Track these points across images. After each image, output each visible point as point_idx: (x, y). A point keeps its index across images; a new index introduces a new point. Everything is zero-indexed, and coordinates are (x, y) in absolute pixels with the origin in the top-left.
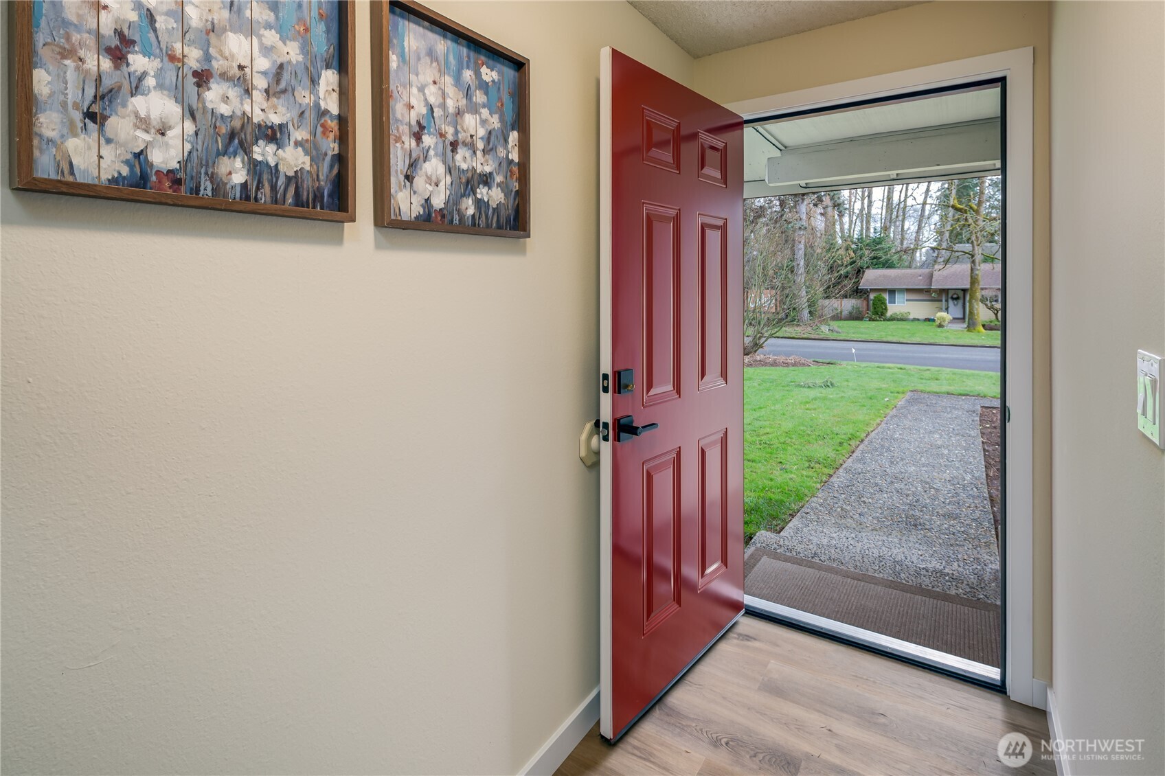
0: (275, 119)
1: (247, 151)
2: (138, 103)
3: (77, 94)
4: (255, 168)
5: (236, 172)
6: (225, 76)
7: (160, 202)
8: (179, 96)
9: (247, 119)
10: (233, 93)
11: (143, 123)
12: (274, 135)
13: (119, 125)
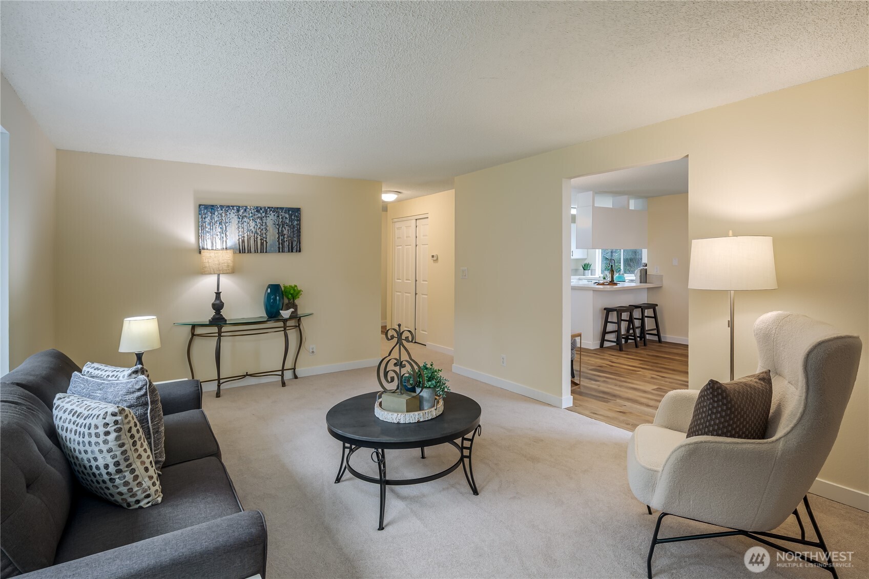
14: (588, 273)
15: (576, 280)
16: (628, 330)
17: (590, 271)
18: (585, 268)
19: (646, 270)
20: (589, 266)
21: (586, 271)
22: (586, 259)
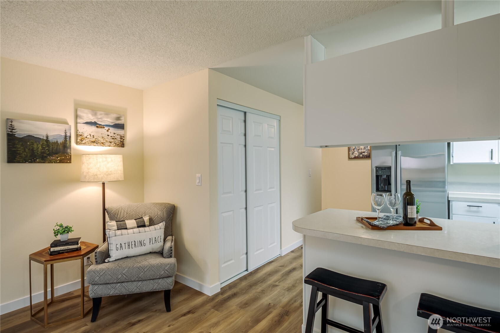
0: (364, 151)
1: (362, 154)
2: (355, 153)
3: (352, 153)
4: (363, 155)
5: (361, 156)
6: (360, 149)
8: (357, 151)
9: (362, 152)
10: (361, 150)
11: (355, 154)
12: (364, 152)
13: (354, 154)
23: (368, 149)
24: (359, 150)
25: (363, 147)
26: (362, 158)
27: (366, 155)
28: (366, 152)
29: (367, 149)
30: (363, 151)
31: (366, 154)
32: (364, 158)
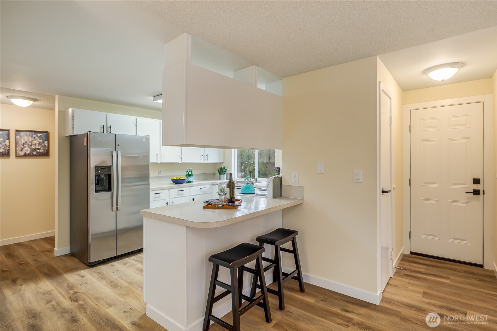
0: (39, 147)
1: (36, 151)
4: (37, 152)
5: (35, 153)
6: (33, 145)
7: (32, 156)
8: (29, 147)
10: (34, 146)
11: (25, 150)
12: (39, 149)
14: (224, 177)
15: (209, 186)
16: (254, 286)
17: (225, 175)
18: (221, 173)
19: (281, 178)
20: (224, 170)
21: (222, 176)
22: (223, 163)
23: (45, 146)
24: (31, 145)
25: (38, 143)
26: (36, 155)
27: (42, 153)
28: (42, 148)
29: (43, 145)
30: (37, 147)
31: (41, 151)
32: (39, 156)
